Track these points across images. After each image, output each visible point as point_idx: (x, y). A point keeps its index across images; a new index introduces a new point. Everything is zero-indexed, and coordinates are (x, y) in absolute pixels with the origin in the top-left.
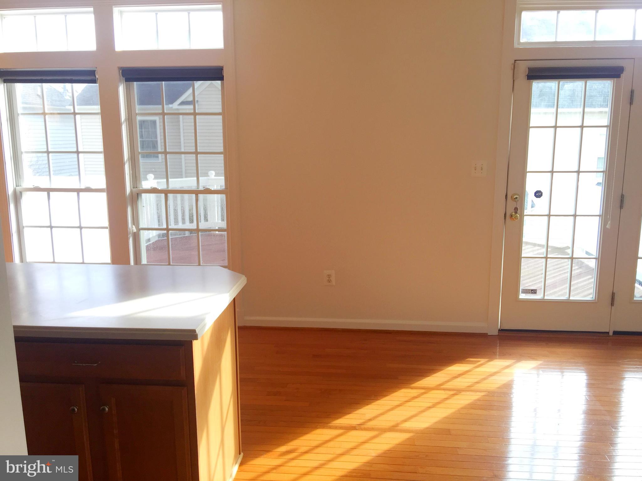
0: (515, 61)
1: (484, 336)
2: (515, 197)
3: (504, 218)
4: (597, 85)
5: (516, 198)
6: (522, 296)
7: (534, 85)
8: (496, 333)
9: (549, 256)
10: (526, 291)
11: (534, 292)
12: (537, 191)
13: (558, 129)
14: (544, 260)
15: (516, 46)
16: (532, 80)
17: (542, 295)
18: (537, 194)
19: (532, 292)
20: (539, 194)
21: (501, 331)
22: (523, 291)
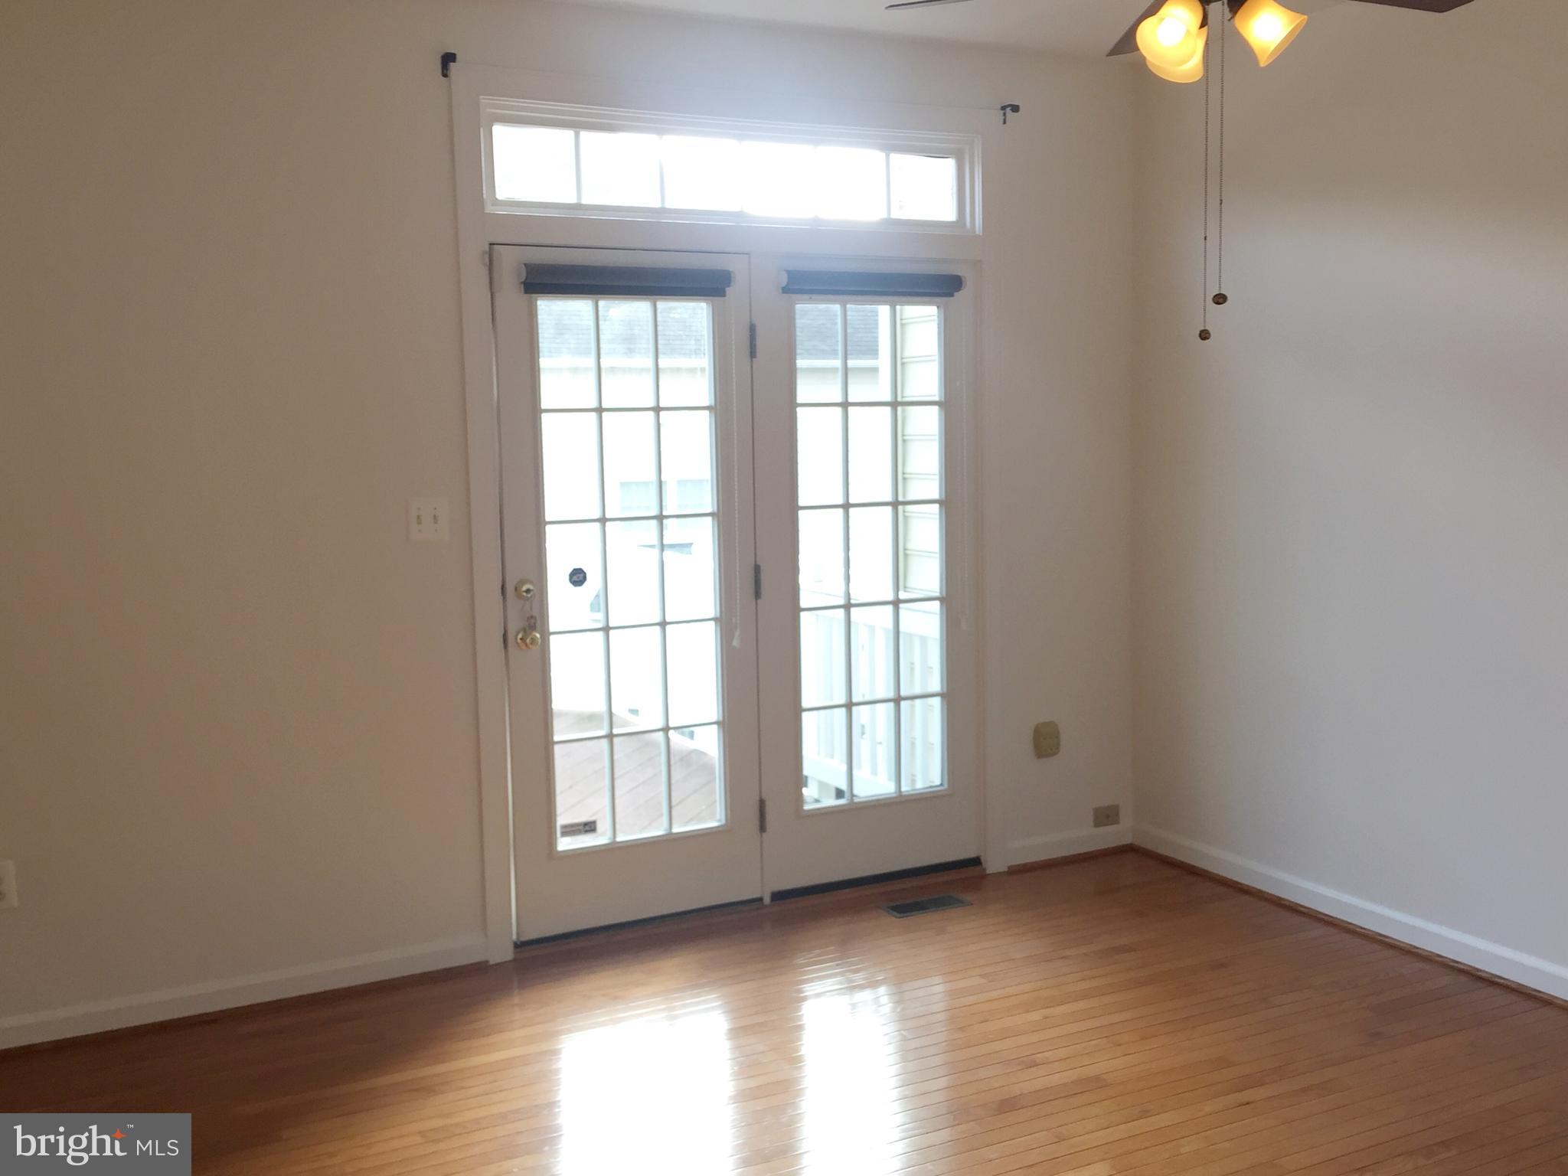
0: (491, 244)
1: (480, 969)
2: (524, 588)
3: (502, 645)
4: (679, 311)
5: (528, 591)
6: (565, 844)
7: (540, 305)
8: (507, 954)
9: (615, 731)
10: (572, 830)
11: (589, 827)
12: (575, 569)
13: (604, 414)
14: (605, 743)
15: (489, 209)
16: (534, 296)
17: (609, 833)
18: (575, 578)
19: (587, 828)
20: (578, 578)
21: (519, 946)
22: (564, 830)
